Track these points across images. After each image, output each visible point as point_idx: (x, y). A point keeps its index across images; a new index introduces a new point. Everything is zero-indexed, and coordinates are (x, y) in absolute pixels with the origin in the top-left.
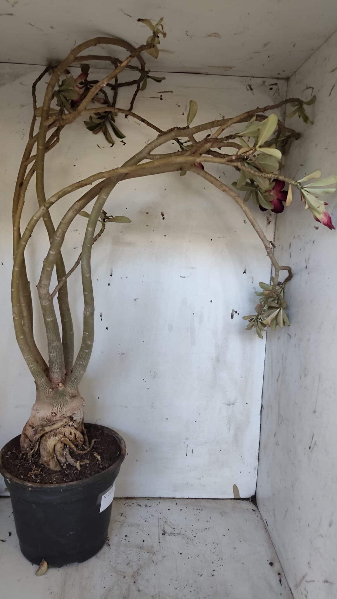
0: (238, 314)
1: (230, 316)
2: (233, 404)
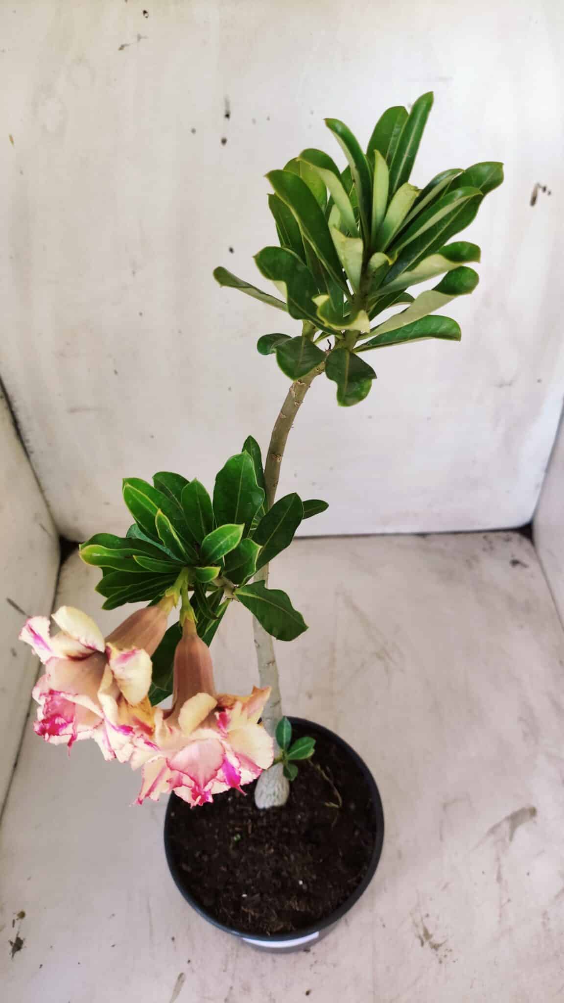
0: (550, 193)
1: (529, 199)
2: (510, 384)
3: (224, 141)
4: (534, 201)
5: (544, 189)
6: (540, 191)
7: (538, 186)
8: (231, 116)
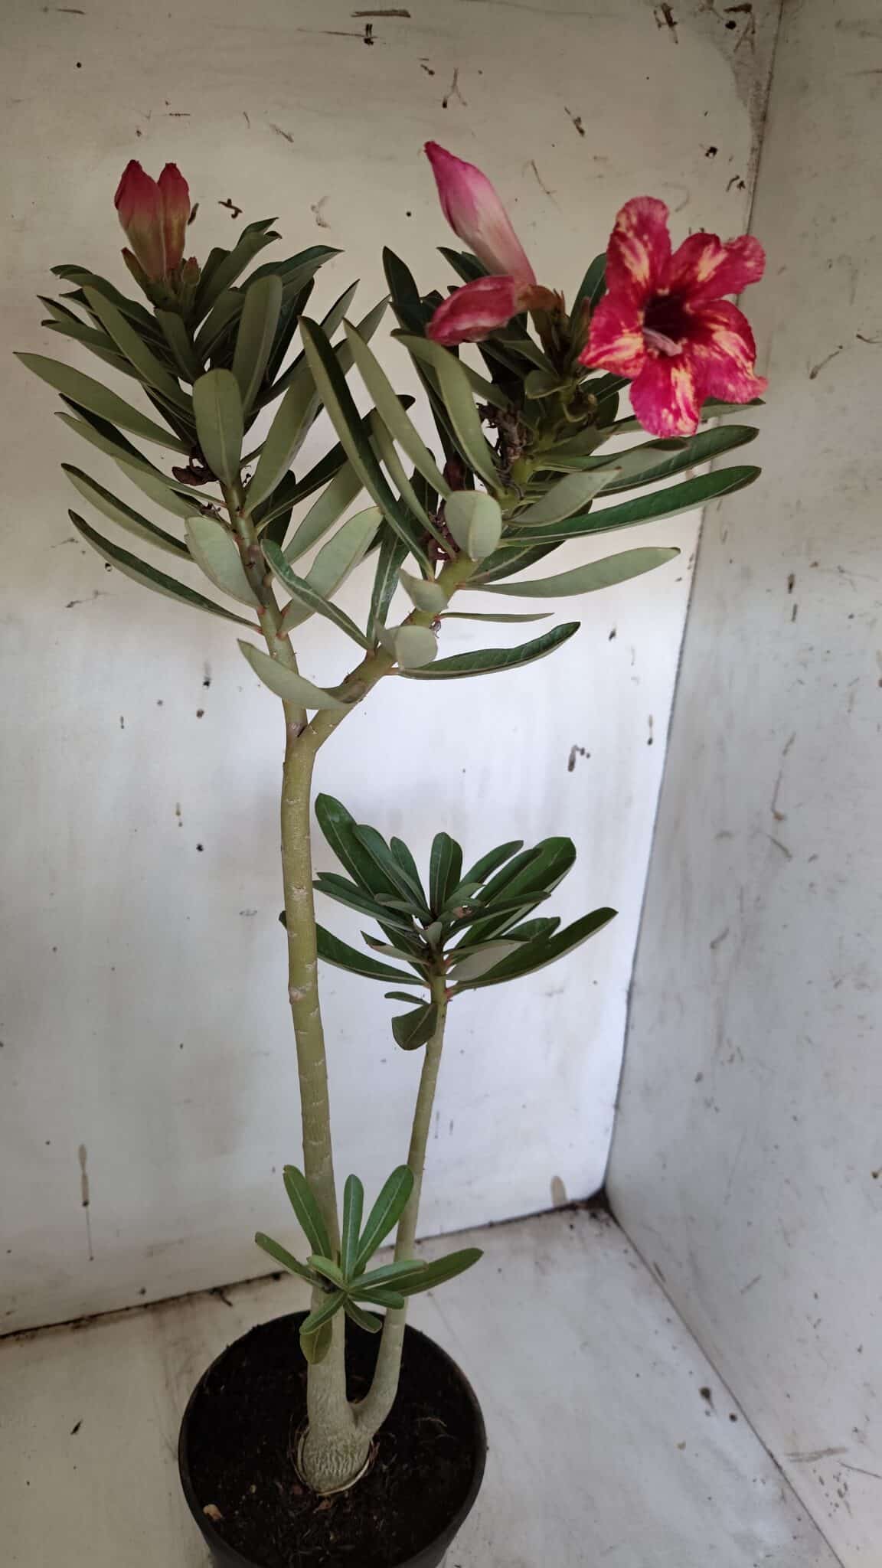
1: (567, 764)
2: (561, 991)
3: (200, 714)
4: (571, 766)
5: (583, 752)
6: (578, 754)
7: (575, 748)
8: (211, 685)
